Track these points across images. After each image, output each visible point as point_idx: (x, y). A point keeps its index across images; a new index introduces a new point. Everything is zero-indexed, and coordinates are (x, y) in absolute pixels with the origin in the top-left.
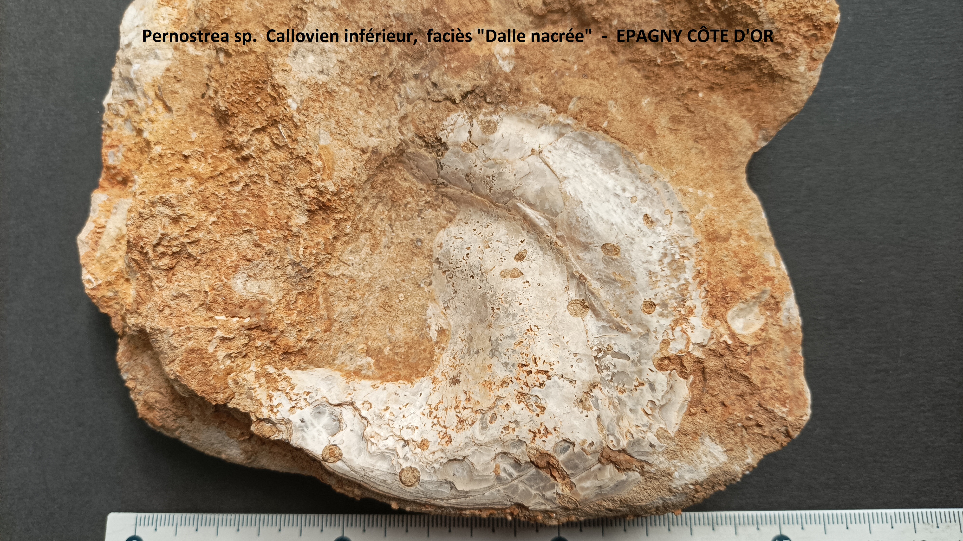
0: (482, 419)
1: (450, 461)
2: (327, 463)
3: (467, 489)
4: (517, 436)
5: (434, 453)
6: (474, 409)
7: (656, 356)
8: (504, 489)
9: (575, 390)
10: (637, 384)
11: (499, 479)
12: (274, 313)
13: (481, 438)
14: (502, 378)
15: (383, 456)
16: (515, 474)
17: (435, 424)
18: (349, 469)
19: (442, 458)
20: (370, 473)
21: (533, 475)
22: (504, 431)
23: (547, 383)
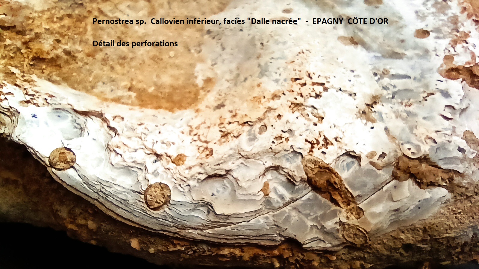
0: (249, 131)
1: (210, 177)
2: (54, 170)
3: (227, 212)
4: (292, 146)
5: (190, 168)
6: (241, 122)
7: (441, 68)
8: (273, 216)
9: (356, 102)
10: (425, 95)
11: (268, 202)
12: (34, 19)
13: (248, 148)
14: (272, 91)
15: (127, 169)
16: (288, 196)
17: (195, 141)
18: (81, 180)
19: (200, 173)
20: (108, 189)
21: (309, 199)
22: (275, 141)
23: (324, 94)
